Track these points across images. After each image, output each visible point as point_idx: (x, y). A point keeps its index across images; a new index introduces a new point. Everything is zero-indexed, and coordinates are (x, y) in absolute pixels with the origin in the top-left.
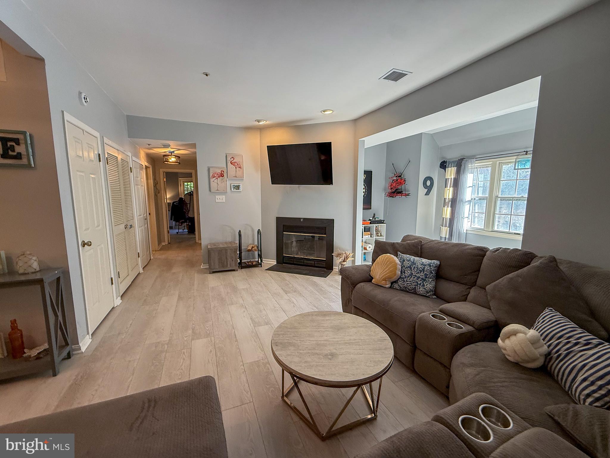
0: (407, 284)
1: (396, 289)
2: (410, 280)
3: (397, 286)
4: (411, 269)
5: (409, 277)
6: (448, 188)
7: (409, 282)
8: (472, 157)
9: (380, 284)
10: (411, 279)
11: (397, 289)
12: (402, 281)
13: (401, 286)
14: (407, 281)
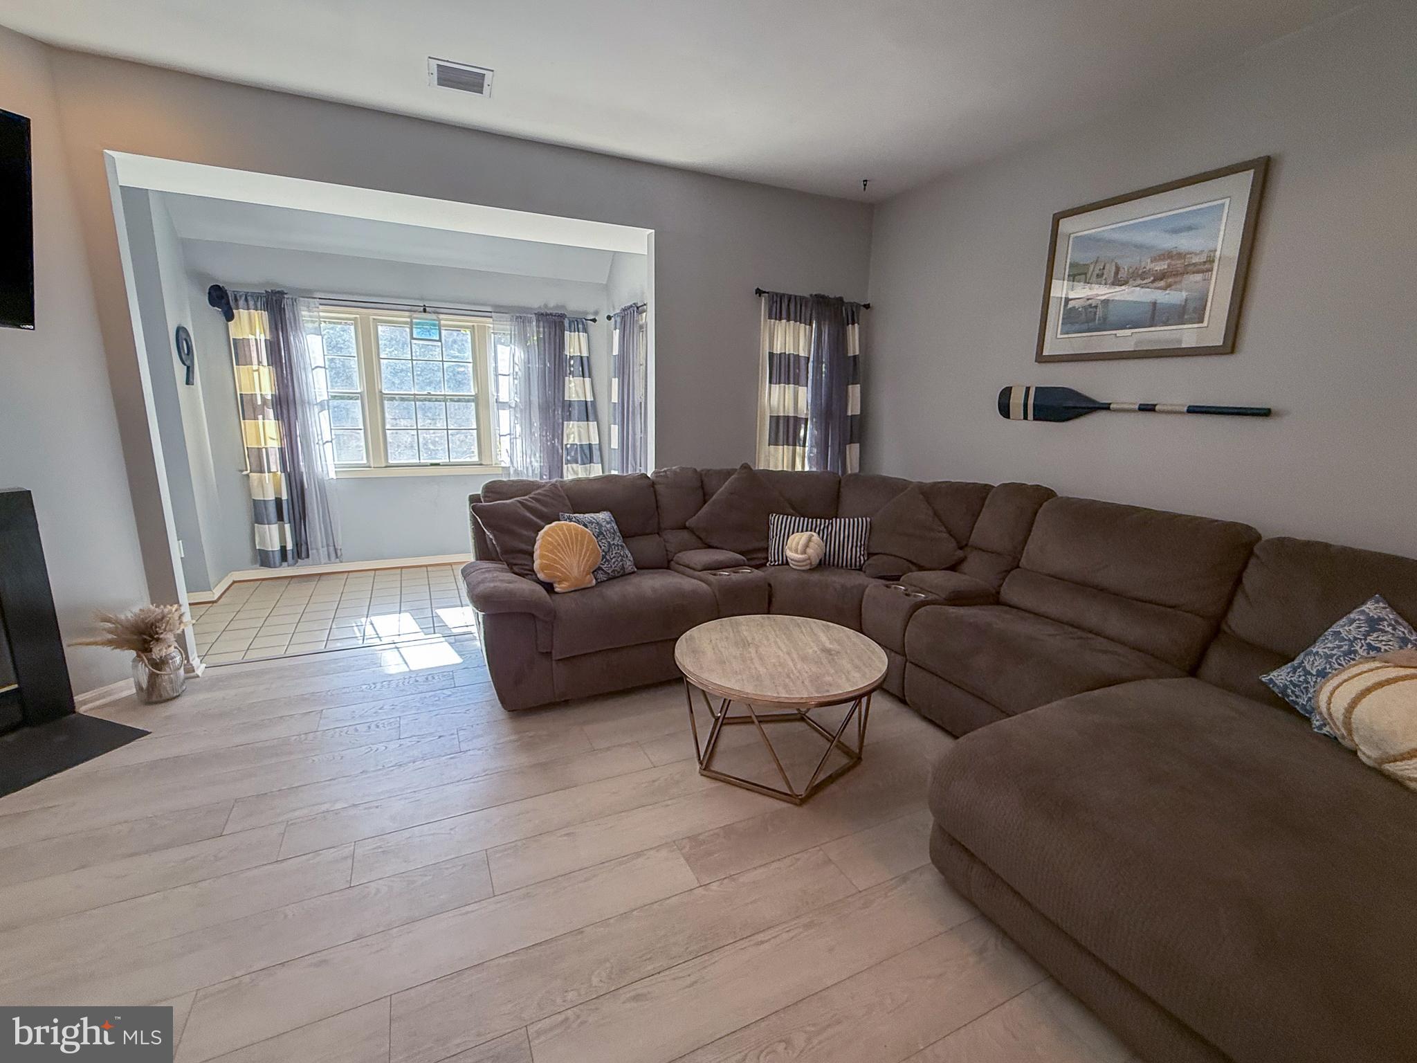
0: (614, 563)
1: (601, 582)
2: (614, 555)
3: (601, 575)
4: (604, 536)
5: (609, 551)
6: (255, 367)
7: (613, 560)
8: (308, 294)
9: (583, 587)
10: (614, 552)
11: (604, 581)
12: (605, 562)
13: (609, 571)
14: (612, 559)
